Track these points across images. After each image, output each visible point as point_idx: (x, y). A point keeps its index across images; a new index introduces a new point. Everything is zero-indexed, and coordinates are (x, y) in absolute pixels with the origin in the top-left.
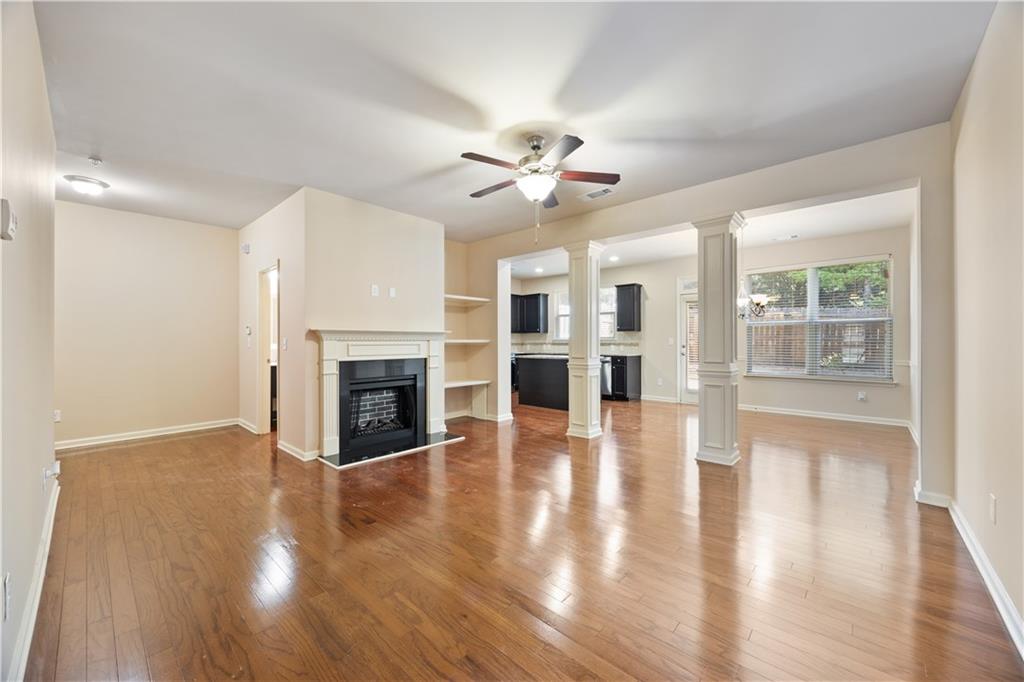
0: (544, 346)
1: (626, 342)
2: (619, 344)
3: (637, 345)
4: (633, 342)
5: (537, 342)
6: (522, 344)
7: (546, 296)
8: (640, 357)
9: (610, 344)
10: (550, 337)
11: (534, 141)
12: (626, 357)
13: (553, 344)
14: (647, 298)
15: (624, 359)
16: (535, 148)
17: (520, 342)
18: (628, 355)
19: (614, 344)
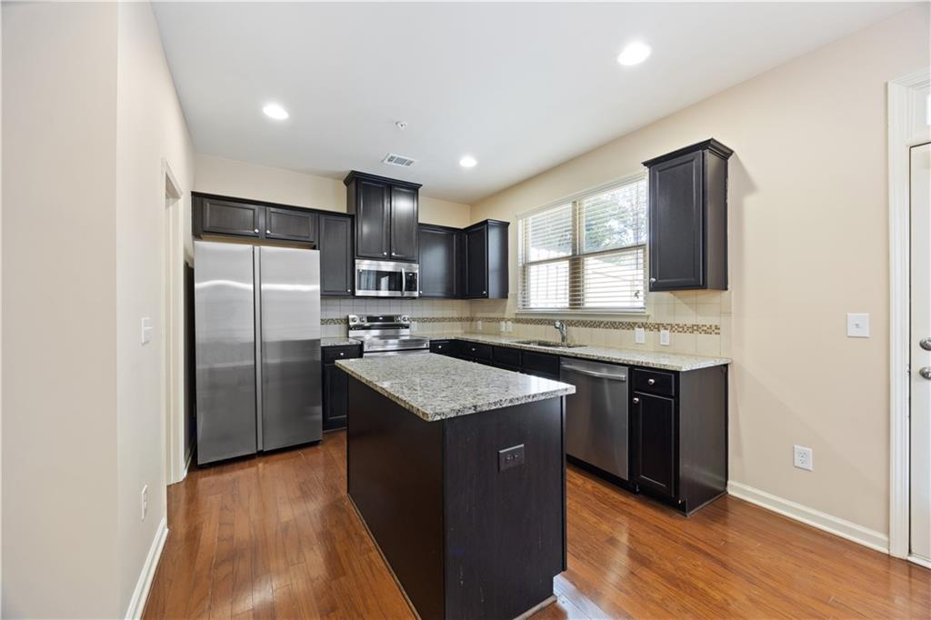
0: (503, 323)
1: (681, 320)
2: (658, 327)
3: (714, 330)
4: (701, 321)
5: (492, 315)
6: (472, 319)
7: (504, 226)
8: (724, 368)
9: (631, 326)
10: (512, 307)
12: (677, 373)
13: (517, 321)
14: (749, 186)
15: (668, 379)
17: (467, 314)
18: (685, 365)
19: (644, 326)
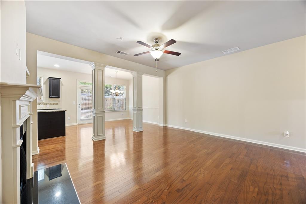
2: (46, 104)
3: (57, 104)
11: (157, 40)
16: (157, 42)
